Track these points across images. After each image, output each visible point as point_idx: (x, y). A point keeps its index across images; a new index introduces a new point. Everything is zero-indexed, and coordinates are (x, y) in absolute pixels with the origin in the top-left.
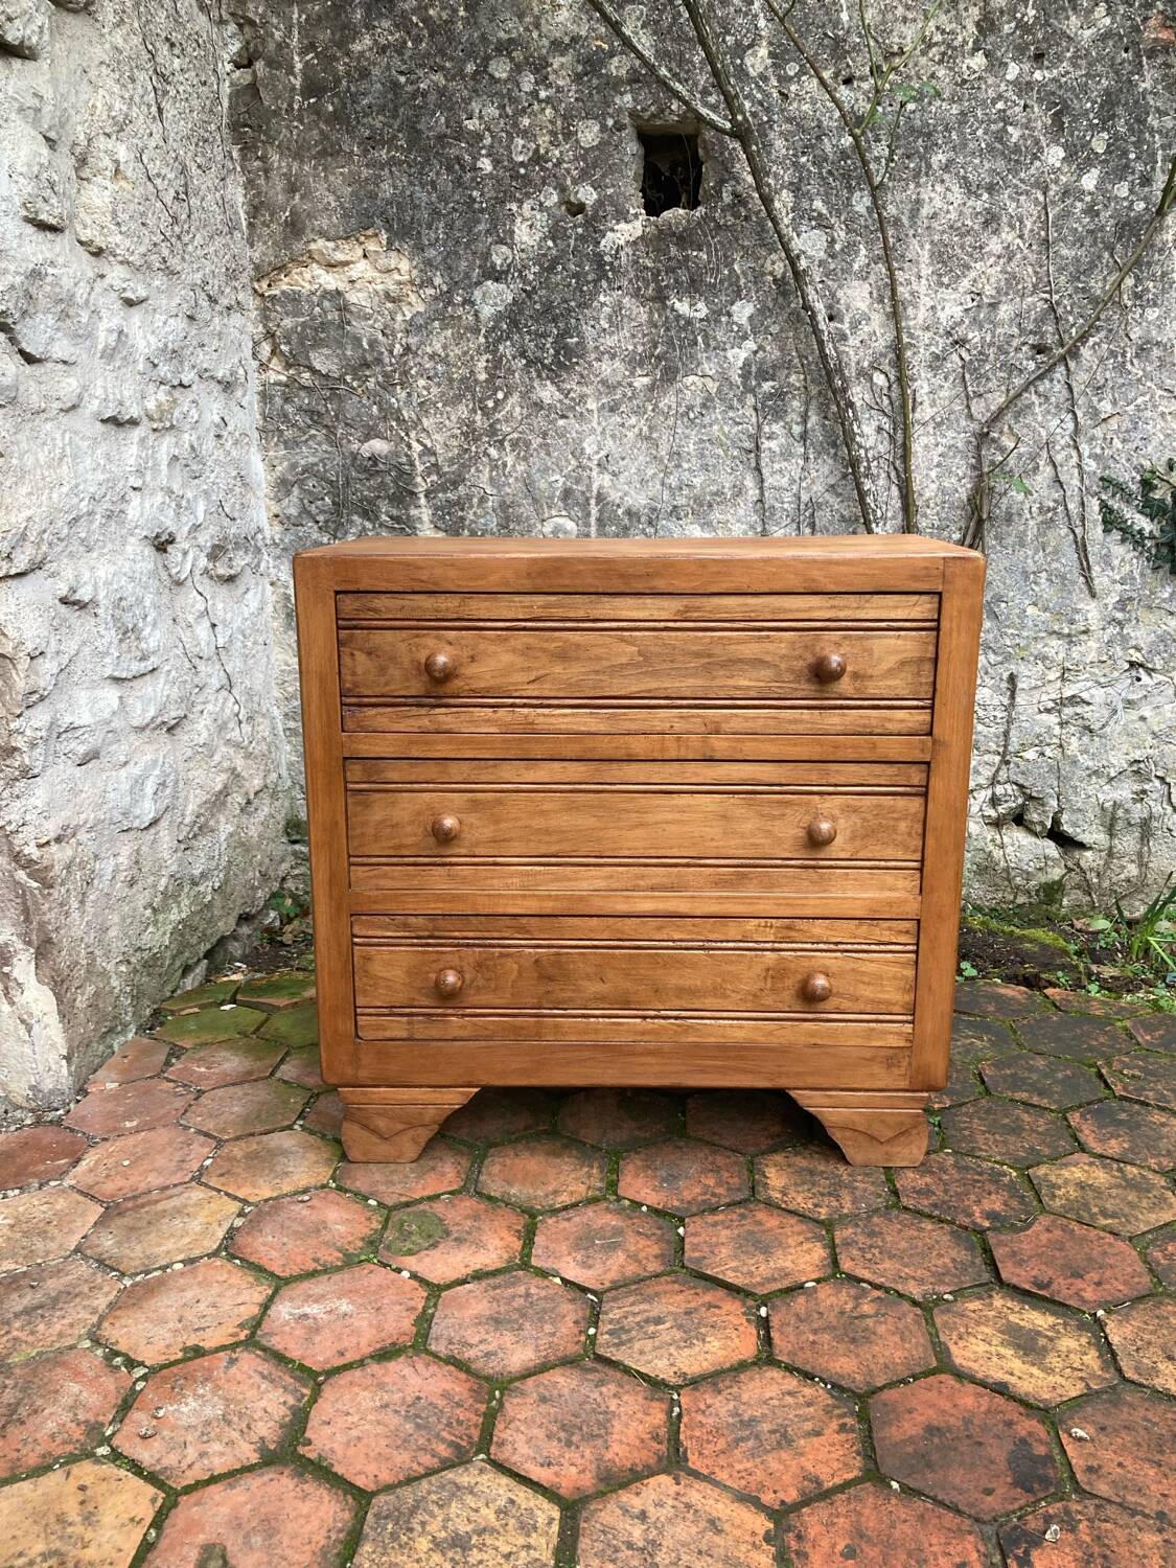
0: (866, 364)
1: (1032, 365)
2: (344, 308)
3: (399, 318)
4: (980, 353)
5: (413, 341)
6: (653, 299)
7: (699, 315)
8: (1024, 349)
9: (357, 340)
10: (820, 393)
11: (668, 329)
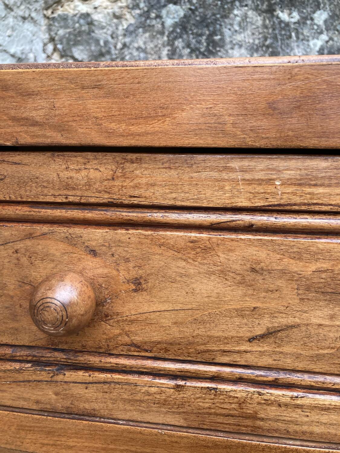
2: (91, 23)
3: (120, 28)
5: (127, 40)
6: (266, 11)
7: (293, 20)
9: (97, 41)
11: (274, 29)
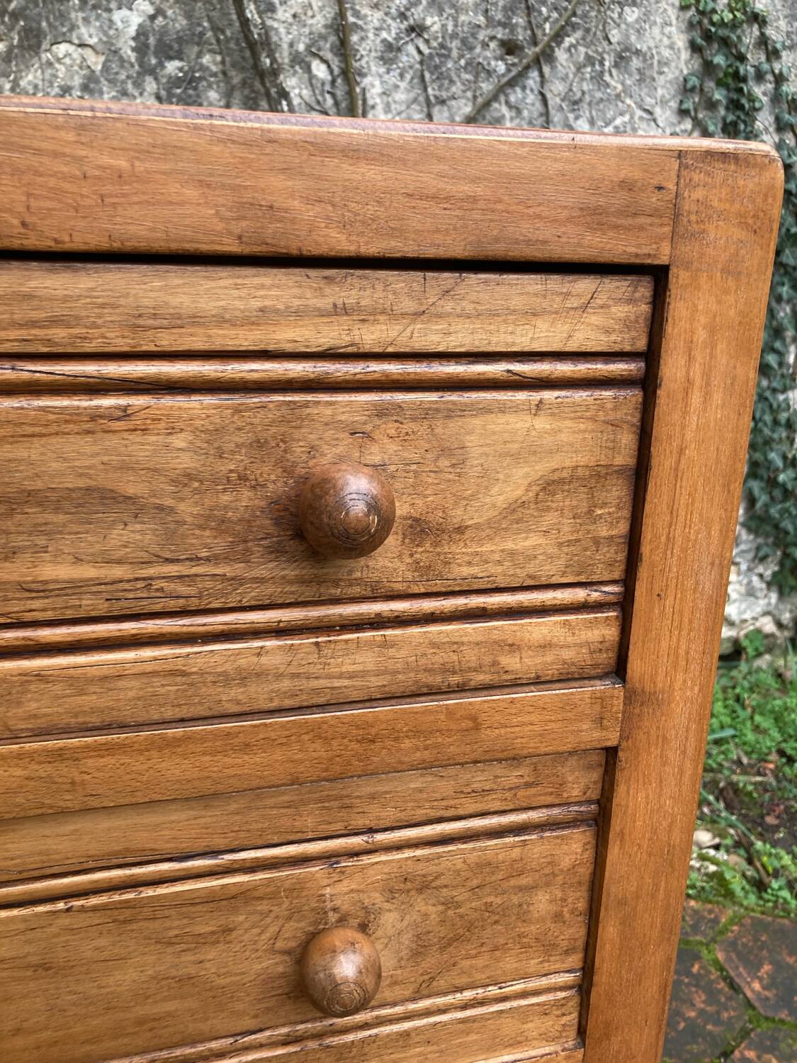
0: (301, 47)
1: (501, 67)
4: (442, 46)
8: (493, 45)
10: (244, 83)
